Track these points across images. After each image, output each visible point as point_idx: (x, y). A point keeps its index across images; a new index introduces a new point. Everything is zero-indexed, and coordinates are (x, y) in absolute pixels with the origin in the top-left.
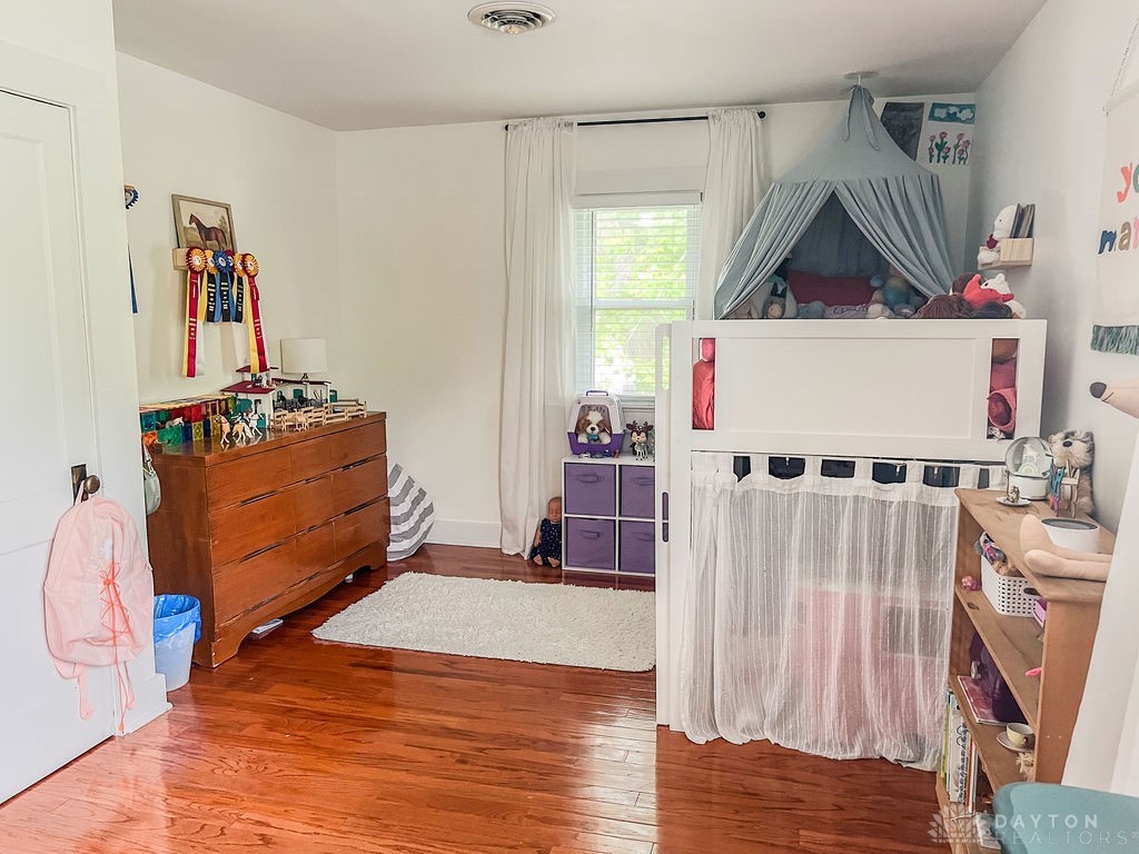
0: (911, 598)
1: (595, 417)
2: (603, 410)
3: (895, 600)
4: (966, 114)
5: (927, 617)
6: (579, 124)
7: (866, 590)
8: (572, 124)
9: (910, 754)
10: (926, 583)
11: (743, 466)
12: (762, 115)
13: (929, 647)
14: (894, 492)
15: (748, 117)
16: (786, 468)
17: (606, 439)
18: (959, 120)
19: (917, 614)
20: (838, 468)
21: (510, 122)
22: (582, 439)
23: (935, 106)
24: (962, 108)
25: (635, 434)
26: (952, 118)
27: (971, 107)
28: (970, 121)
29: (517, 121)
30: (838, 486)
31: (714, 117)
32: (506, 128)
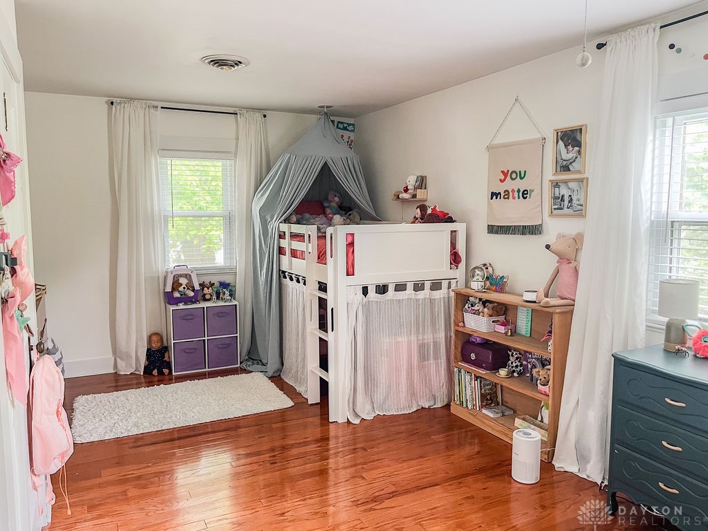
0: (429, 337)
1: (183, 281)
2: (188, 276)
3: (423, 339)
4: (351, 128)
5: (436, 344)
6: (162, 108)
7: (413, 338)
8: (157, 107)
9: (432, 403)
10: (434, 330)
11: (365, 291)
12: (265, 116)
13: (436, 357)
14: (421, 295)
15: (258, 116)
16: (382, 289)
17: (192, 294)
18: (348, 130)
19: (432, 343)
20: (400, 287)
21: (114, 100)
22: (177, 295)
23: (339, 122)
24: (349, 125)
25: (206, 289)
26: (345, 129)
27: (352, 125)
28: (353, 131)
29: (118, 100)
30: (401, 295)
31: (240, 114)
32: (112, 103)
